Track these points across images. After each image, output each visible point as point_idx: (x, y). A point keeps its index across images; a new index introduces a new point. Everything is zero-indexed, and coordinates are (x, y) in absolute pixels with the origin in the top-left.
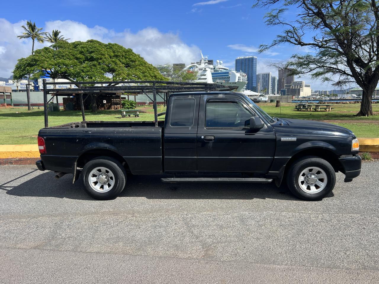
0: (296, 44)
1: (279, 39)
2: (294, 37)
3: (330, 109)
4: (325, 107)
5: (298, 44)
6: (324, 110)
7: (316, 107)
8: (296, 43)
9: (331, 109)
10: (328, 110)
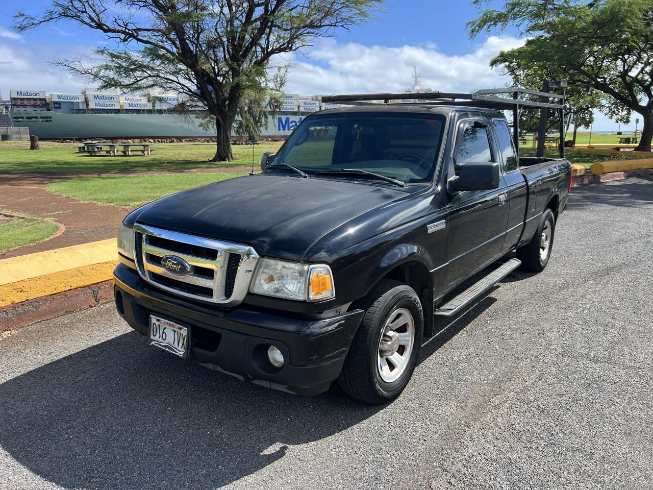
0: (91, 26)
1: (60, 10)
2: (86, 12)
3: (149, 151)
4: (142, 148)
5: (97, 28)
6: (140, 153)
7: (125, 149)
8: (93, 24)
9: (151, 151)
10: (146, 152)
